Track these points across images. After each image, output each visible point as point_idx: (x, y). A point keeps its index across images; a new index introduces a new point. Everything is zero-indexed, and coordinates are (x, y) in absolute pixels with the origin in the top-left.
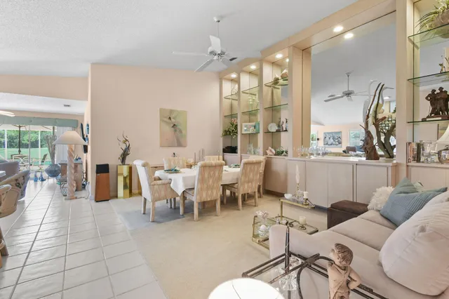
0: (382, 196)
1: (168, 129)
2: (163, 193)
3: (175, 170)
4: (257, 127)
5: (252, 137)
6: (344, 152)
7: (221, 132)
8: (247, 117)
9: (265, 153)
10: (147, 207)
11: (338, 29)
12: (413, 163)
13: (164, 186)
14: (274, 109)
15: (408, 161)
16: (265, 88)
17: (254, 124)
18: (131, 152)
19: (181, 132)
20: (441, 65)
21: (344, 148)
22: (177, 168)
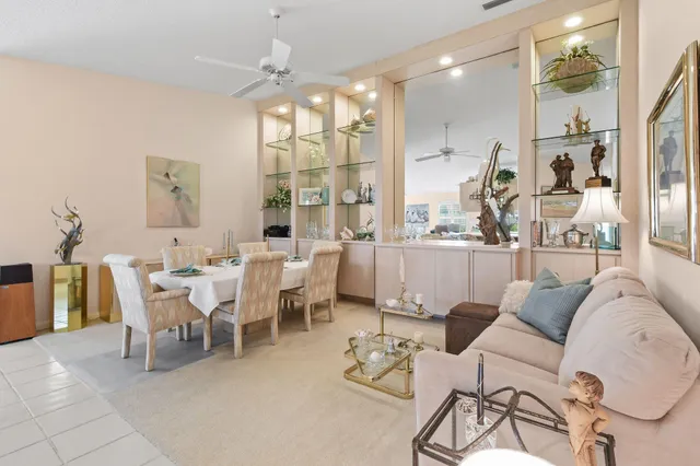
0: (516, 294)
1: (163, 195)
2: (172, 314)
3: (194, 271)
4: (325, 195)
5: (313, 211)
6: (432, 232)
7: (261, 202)
8: (306, 179)
9: (338, 237)
10: (132, 343)
11: (446, 61)
12: (537, 248)
13: (174, 302)
14: (350, 168)
15: (533, 245)
16: (338, 135)
17: (318, 189)
18: (84, 237)
19: (188, 200)
20: (567, 126)
21: (433, 228)
22: (195, 267)
